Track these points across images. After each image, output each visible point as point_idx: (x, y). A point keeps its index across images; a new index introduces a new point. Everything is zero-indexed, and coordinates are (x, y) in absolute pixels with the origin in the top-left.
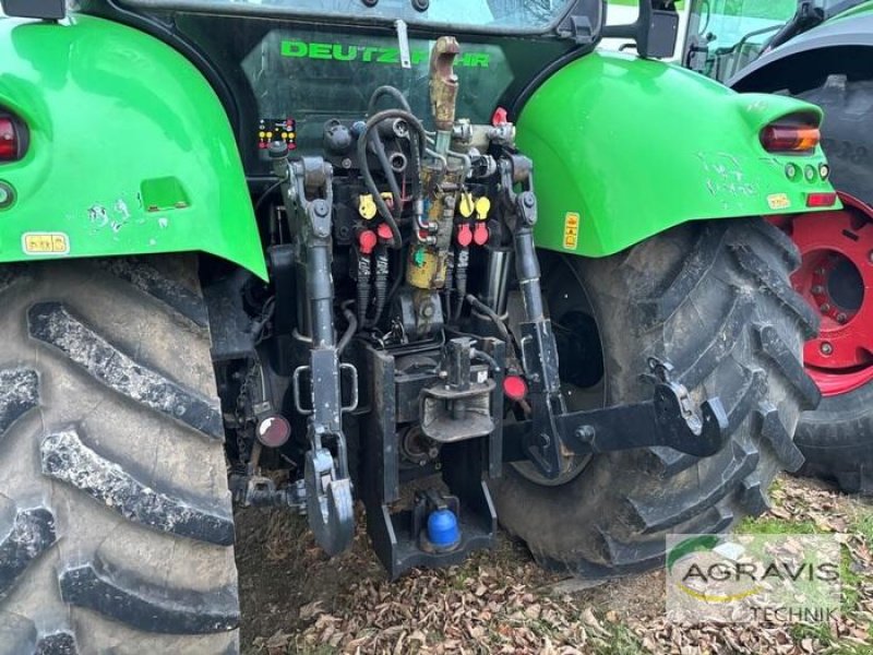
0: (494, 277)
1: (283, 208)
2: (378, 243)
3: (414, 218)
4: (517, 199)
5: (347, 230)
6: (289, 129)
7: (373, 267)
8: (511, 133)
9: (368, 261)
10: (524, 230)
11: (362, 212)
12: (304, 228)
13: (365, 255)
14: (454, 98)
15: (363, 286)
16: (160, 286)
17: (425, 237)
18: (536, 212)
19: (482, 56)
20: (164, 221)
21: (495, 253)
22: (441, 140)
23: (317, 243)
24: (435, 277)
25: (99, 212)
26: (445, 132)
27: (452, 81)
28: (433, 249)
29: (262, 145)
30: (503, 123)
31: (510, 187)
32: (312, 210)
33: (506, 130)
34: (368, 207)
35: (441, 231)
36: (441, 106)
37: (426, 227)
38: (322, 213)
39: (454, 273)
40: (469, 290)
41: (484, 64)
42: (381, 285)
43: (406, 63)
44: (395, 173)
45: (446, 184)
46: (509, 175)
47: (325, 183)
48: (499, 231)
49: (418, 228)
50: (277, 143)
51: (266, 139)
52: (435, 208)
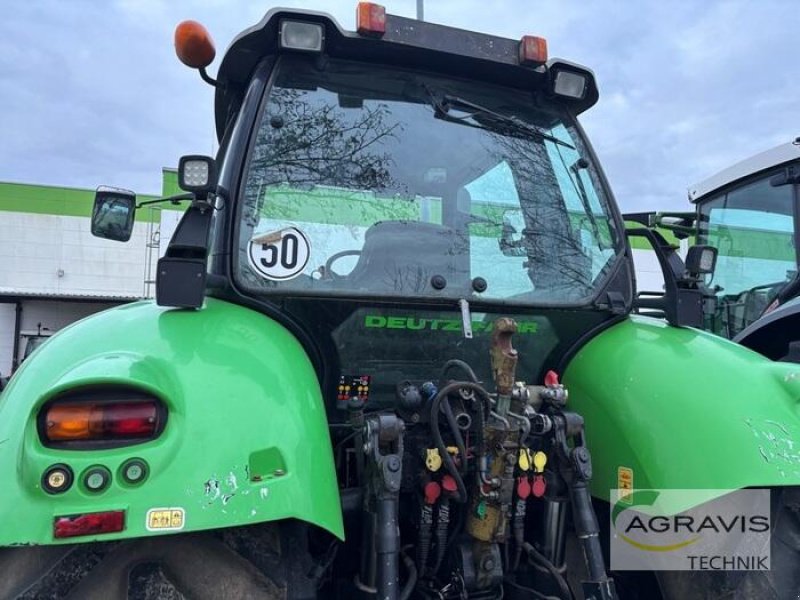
0: (551, 526)
1: (353, 450)
2: (442, 494)
3: (478, 473)
4: (571, 454)
5: (412, 479)
6: (365, 383)
7: (435, 515)
8: (564, 395)
9: (430, 510)
10: (580, 484)
11: (428, 465)
12: (375, 479)
13: (429, 505)
14: (514, 369)
15: (425, 533)
16: (247, 545)
17: (487, 493)
18: (590, 467)
19: (531, 324)
20: (264, 491)
21: (551, 503)
22: (502, 404)
23: (387, 496)
24: (496, 530)
25: (213, 485)
26: (505, 396)
27: (513, 355)
28: (495, 503)
29: (340, 397)
30: (555, 385)
31: (564, 442)
32: (385, 465)
33: (560, 392)
34: (434, 460)
35: (504, 487)
36: (502, 375)
37: (489, 482)
38: (394, 468)
39: (512, 522)
40: (526, 539)
41: (533, 330)
42: (441, 534)
43: (469, 334)
44: (461, 431)
45: (508, 443)
46: (563, 432)
47: (397, 439)
48: (555, 482)
49: (481, 484)
50: (355, 398)
51: (344, 391)
52: (498, 465)
